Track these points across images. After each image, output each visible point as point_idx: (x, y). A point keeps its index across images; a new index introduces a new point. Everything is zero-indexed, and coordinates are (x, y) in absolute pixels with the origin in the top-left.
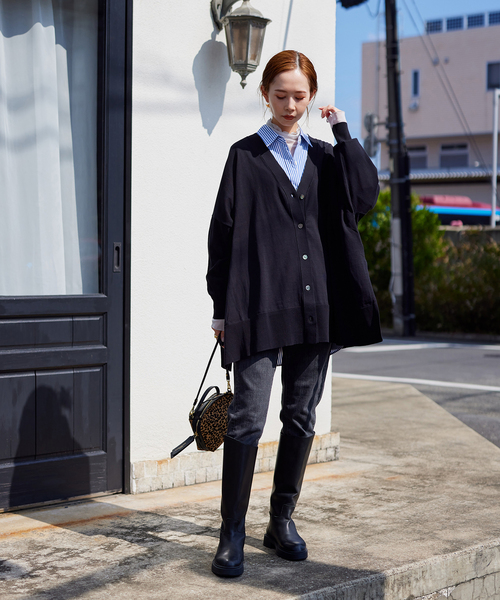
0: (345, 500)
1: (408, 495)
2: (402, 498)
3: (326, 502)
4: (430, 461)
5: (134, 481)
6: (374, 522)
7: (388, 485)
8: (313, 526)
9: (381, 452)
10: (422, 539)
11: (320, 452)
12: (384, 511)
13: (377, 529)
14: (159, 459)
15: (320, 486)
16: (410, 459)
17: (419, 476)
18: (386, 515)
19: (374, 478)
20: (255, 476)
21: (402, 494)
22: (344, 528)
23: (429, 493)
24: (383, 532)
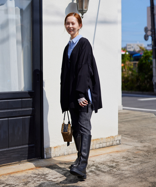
0: (118, 162)
1: (141, 160)
2: (139, 161)
3: (111, 163)
4: (153, 144)
5: (45, 154)
6: (126, 172)
7: (135, 155)
8: (103, 174)
9: (137, 141)
10: (141, 181)
11: (114, 142)
12: (131, 167)
13: (126, 176)
14: (54, 146)
15: (111, 155)
16: (146, 144)
17: (147, 151)
18: (131, 169)
19: (131, 152)
20: (90, 151)
21: (139, 159)
22: (114, 175)
23: (149, 159)
24: (128, 177)
